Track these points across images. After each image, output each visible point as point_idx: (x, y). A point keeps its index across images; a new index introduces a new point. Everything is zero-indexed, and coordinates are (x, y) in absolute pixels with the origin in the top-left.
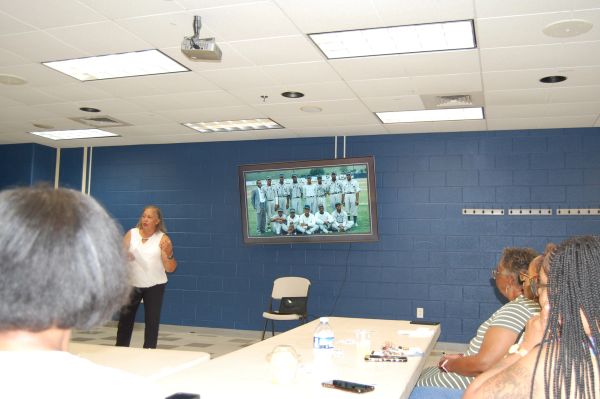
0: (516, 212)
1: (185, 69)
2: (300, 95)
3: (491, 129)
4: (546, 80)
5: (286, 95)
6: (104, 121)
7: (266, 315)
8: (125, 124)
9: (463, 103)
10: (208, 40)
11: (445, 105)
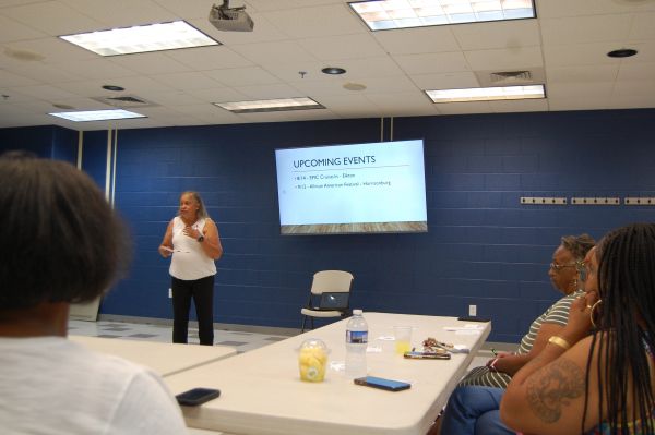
0: (580, 201)
1: (215, 43)
2: (342, 71)
3: (552, 109)
4: (614, 54)
5: (326, 71)
6: (129, 101)
7: (305, 311)
8: (153, 105)
9: (522, 81)
10: (238, 9)
11: (502, 82)
